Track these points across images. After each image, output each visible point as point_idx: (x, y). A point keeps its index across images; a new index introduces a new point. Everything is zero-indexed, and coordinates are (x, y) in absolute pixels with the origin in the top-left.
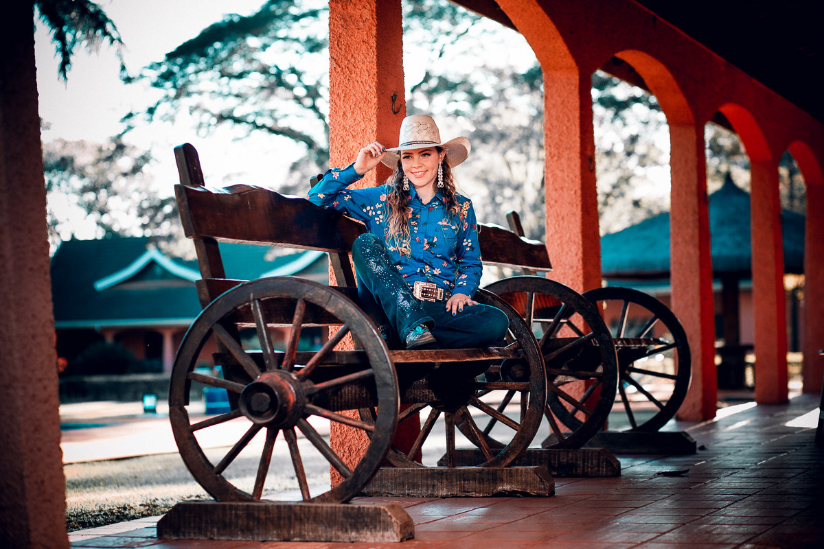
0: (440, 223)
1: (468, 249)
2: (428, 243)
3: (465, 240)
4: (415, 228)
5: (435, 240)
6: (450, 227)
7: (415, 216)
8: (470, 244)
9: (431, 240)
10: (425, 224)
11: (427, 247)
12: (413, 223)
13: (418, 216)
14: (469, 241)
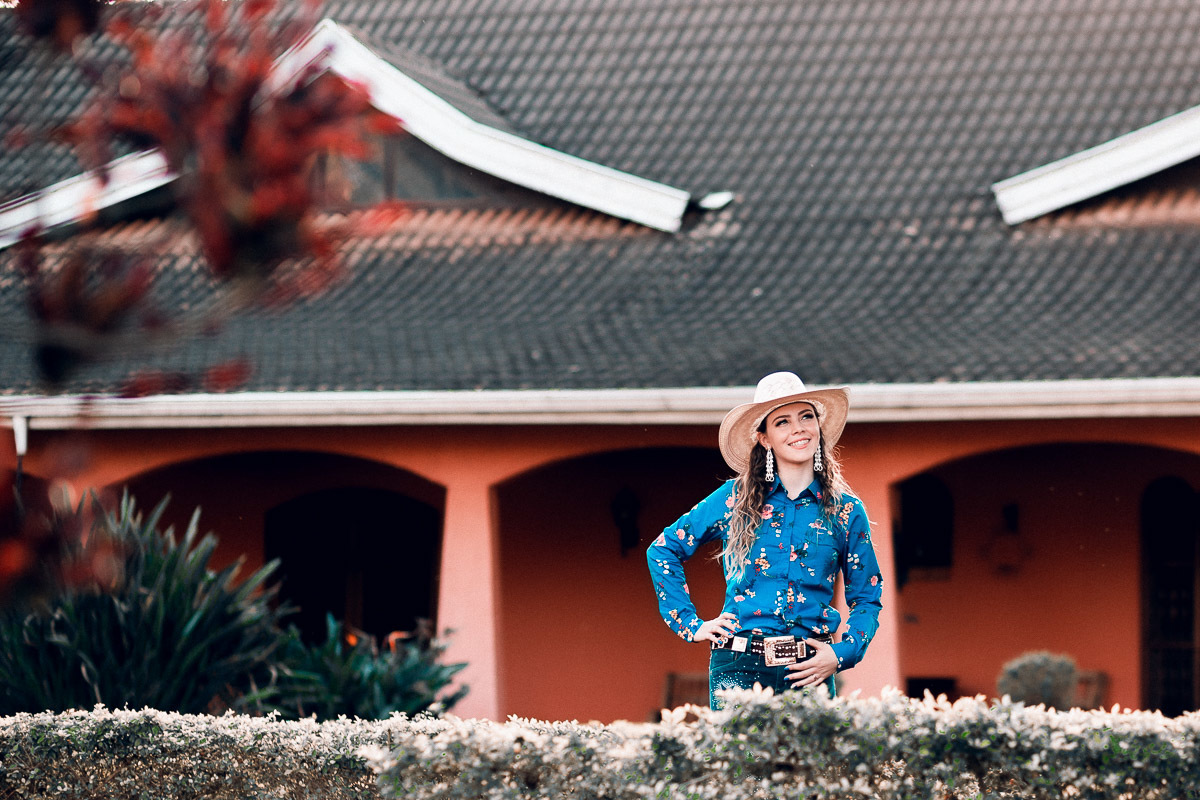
0: (811, 525)
1: (856, 567)
2: (796, 552)
3: (850, 555)
4: (777, 531)
5: (806, 547)
6: (826, 532)
7: (776, 515)
8: (857, 561)
9: (800, 547)
10: (792, 525)
11: (795, 557)
12: (773, 525)
13: (781, 515)
14: (856, 555)
